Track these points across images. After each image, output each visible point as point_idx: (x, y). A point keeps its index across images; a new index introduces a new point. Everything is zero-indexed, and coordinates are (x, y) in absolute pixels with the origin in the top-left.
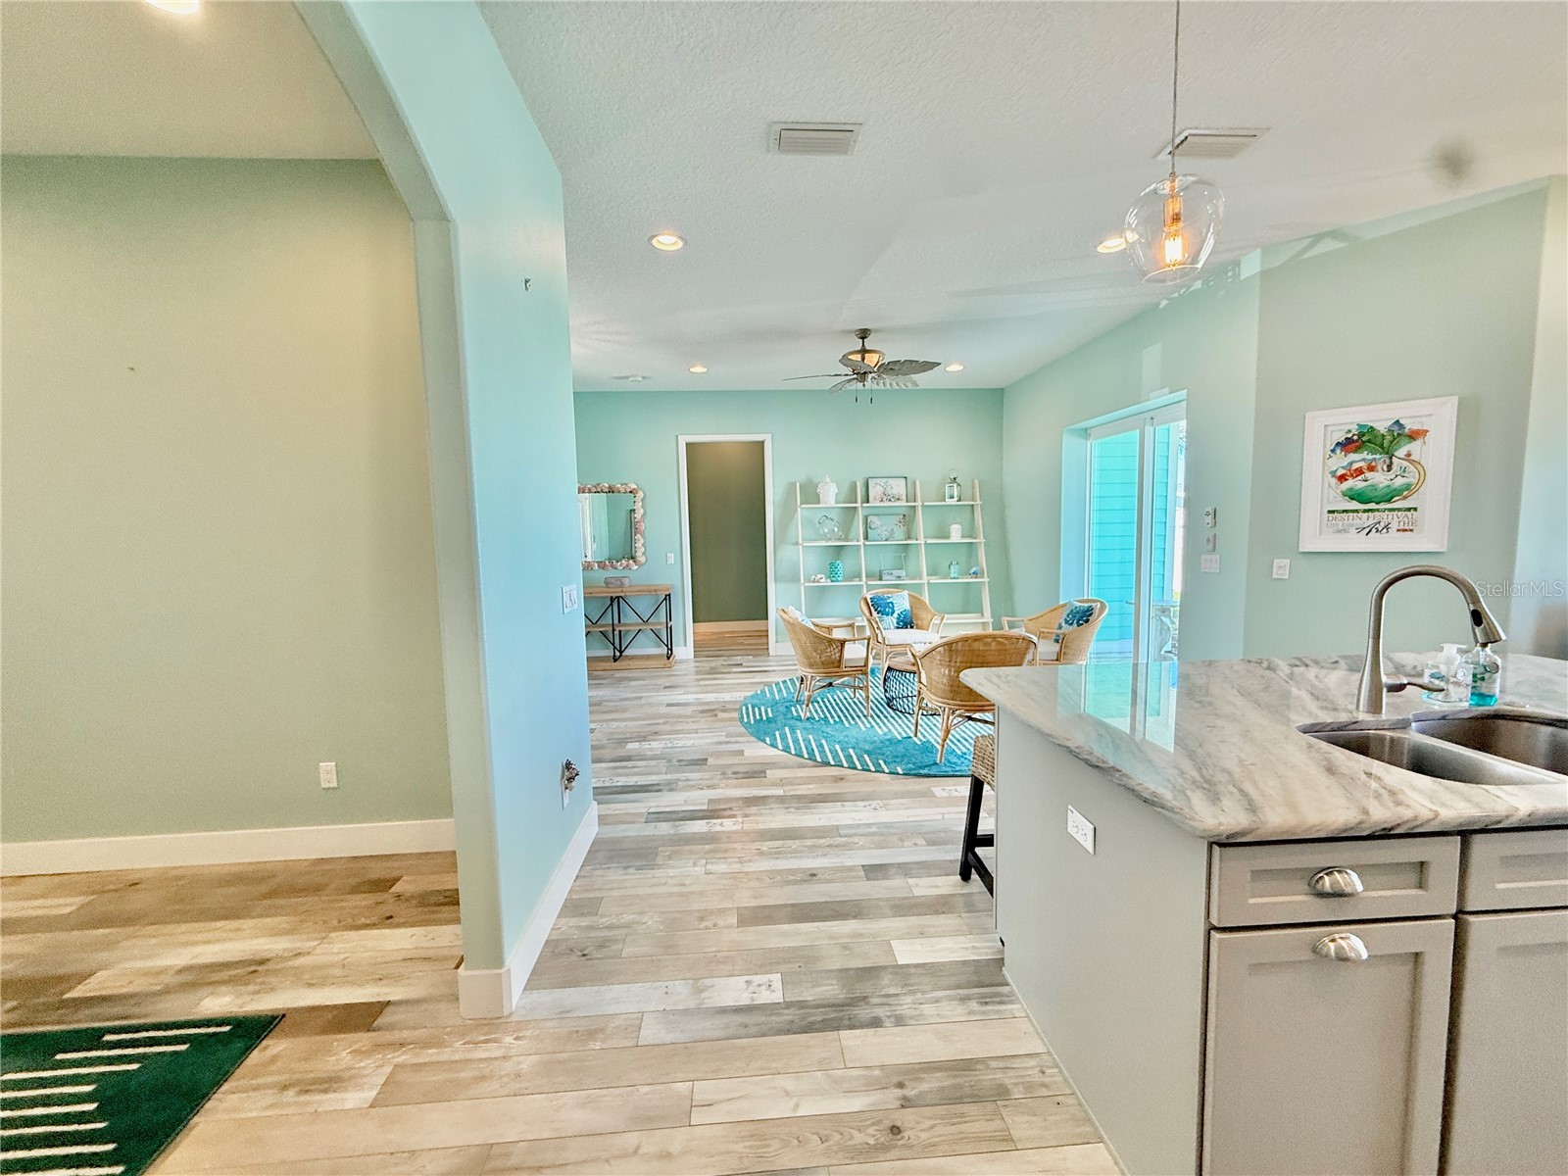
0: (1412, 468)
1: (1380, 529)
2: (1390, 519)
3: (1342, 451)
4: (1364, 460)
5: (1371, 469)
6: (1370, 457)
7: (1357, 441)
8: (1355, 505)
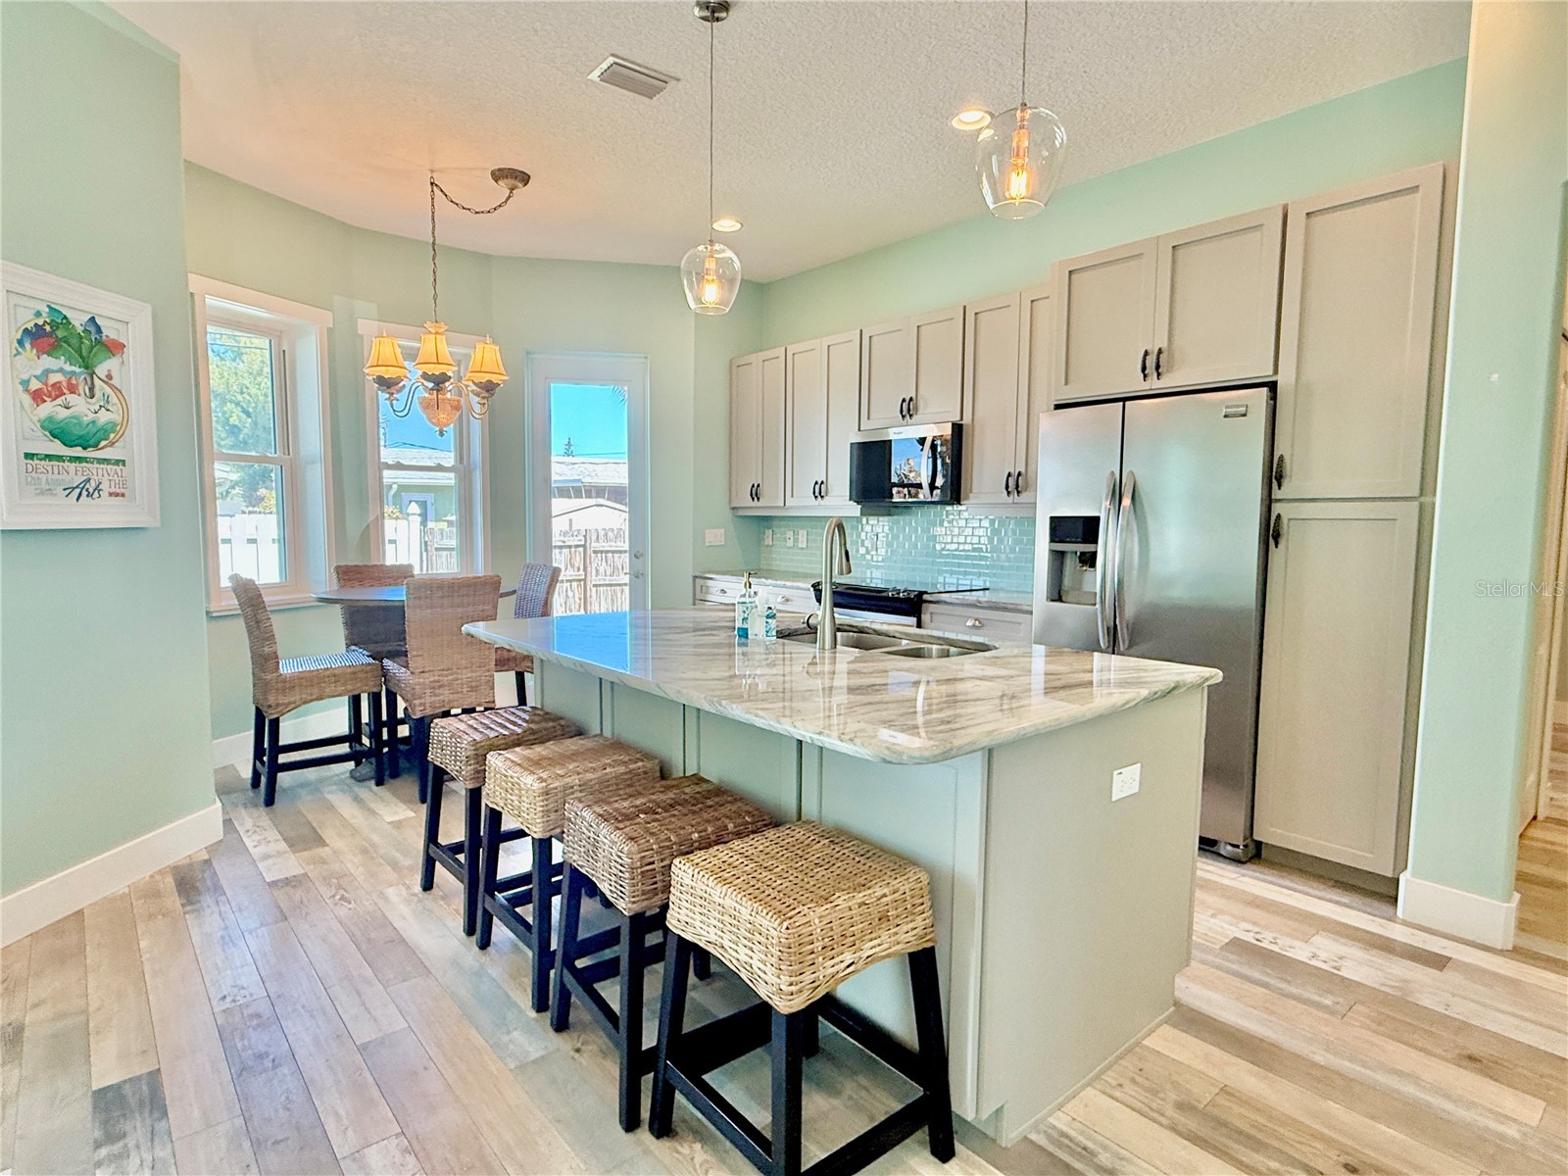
0: (115, 400)
1: (91, 490)
2: (100, 477)
3: (32, 347)
4: (61, 370)
5: (73, 389)
6: (68, 368)
7: (50, 335)
8: (57, 448)
